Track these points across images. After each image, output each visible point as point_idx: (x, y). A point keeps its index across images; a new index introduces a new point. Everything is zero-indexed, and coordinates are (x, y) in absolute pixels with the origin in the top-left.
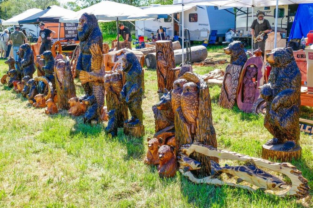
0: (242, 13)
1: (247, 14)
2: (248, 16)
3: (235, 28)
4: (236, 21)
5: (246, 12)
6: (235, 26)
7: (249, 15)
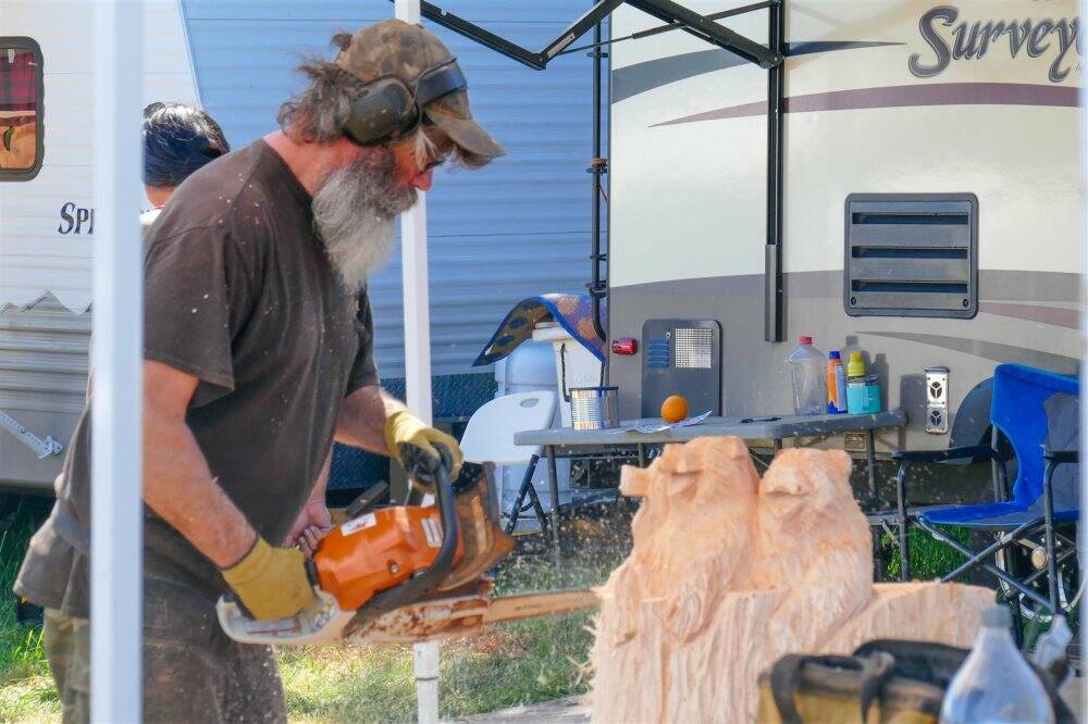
0: (681, 42)
1: (776, 54)
2: (778, 105)
3: (599, 287)
4: (602, 168)
5: (755, 28)
6: (600, 257)
7: (803, 78)
